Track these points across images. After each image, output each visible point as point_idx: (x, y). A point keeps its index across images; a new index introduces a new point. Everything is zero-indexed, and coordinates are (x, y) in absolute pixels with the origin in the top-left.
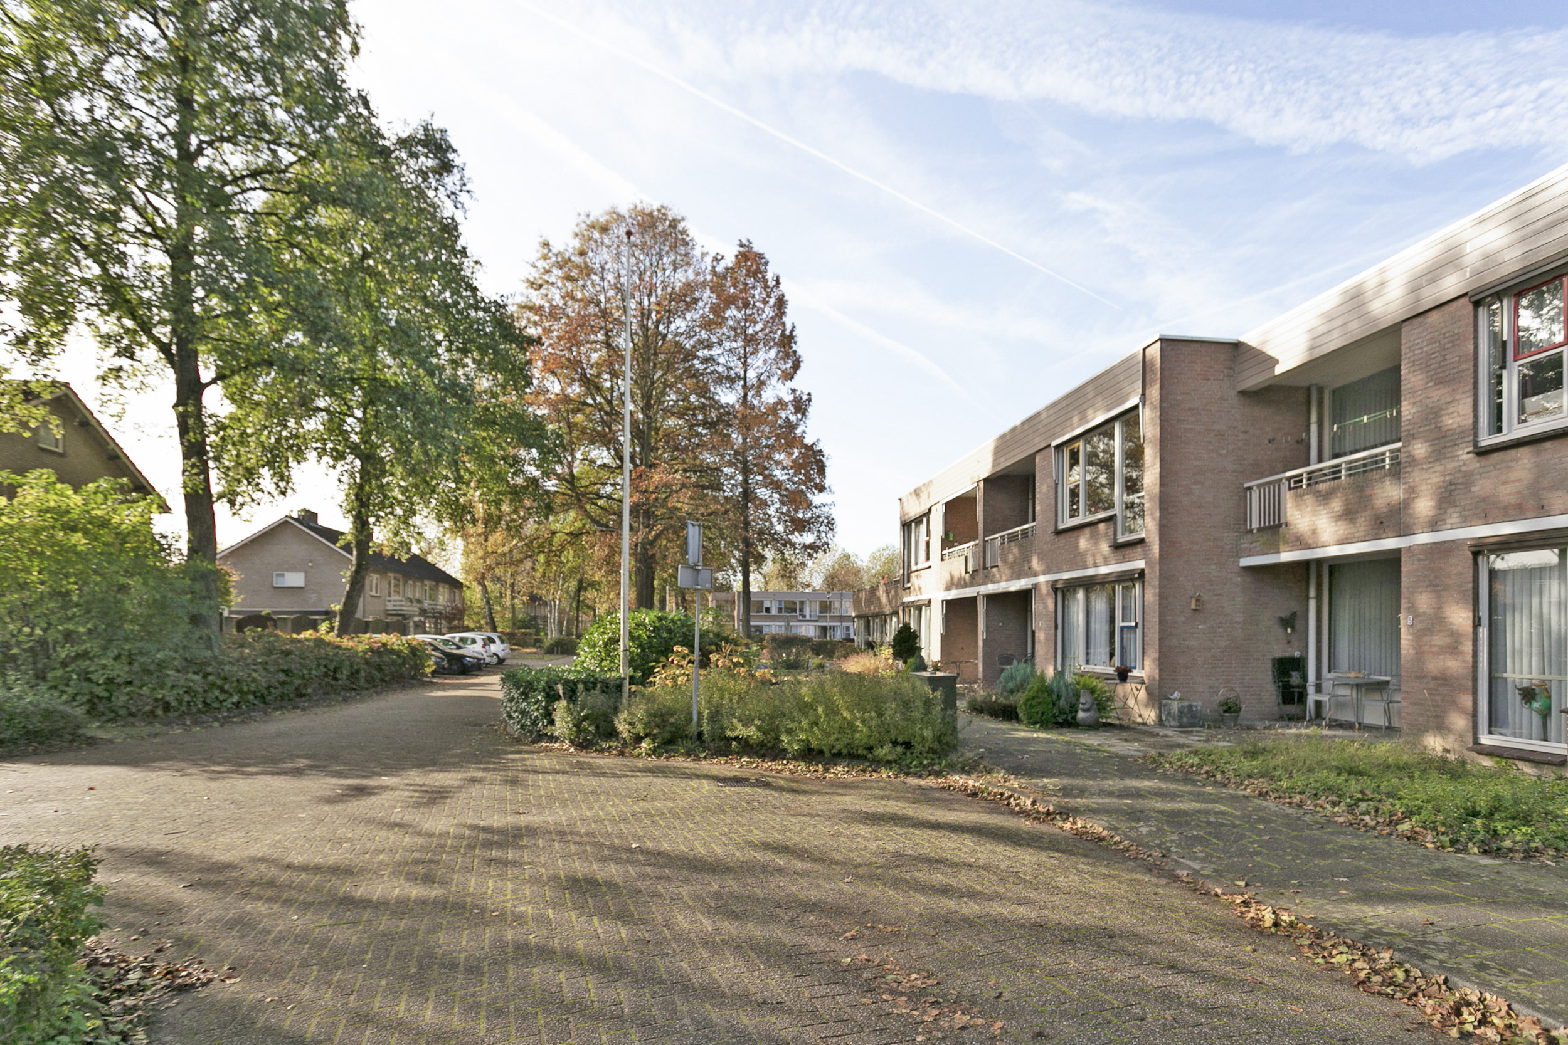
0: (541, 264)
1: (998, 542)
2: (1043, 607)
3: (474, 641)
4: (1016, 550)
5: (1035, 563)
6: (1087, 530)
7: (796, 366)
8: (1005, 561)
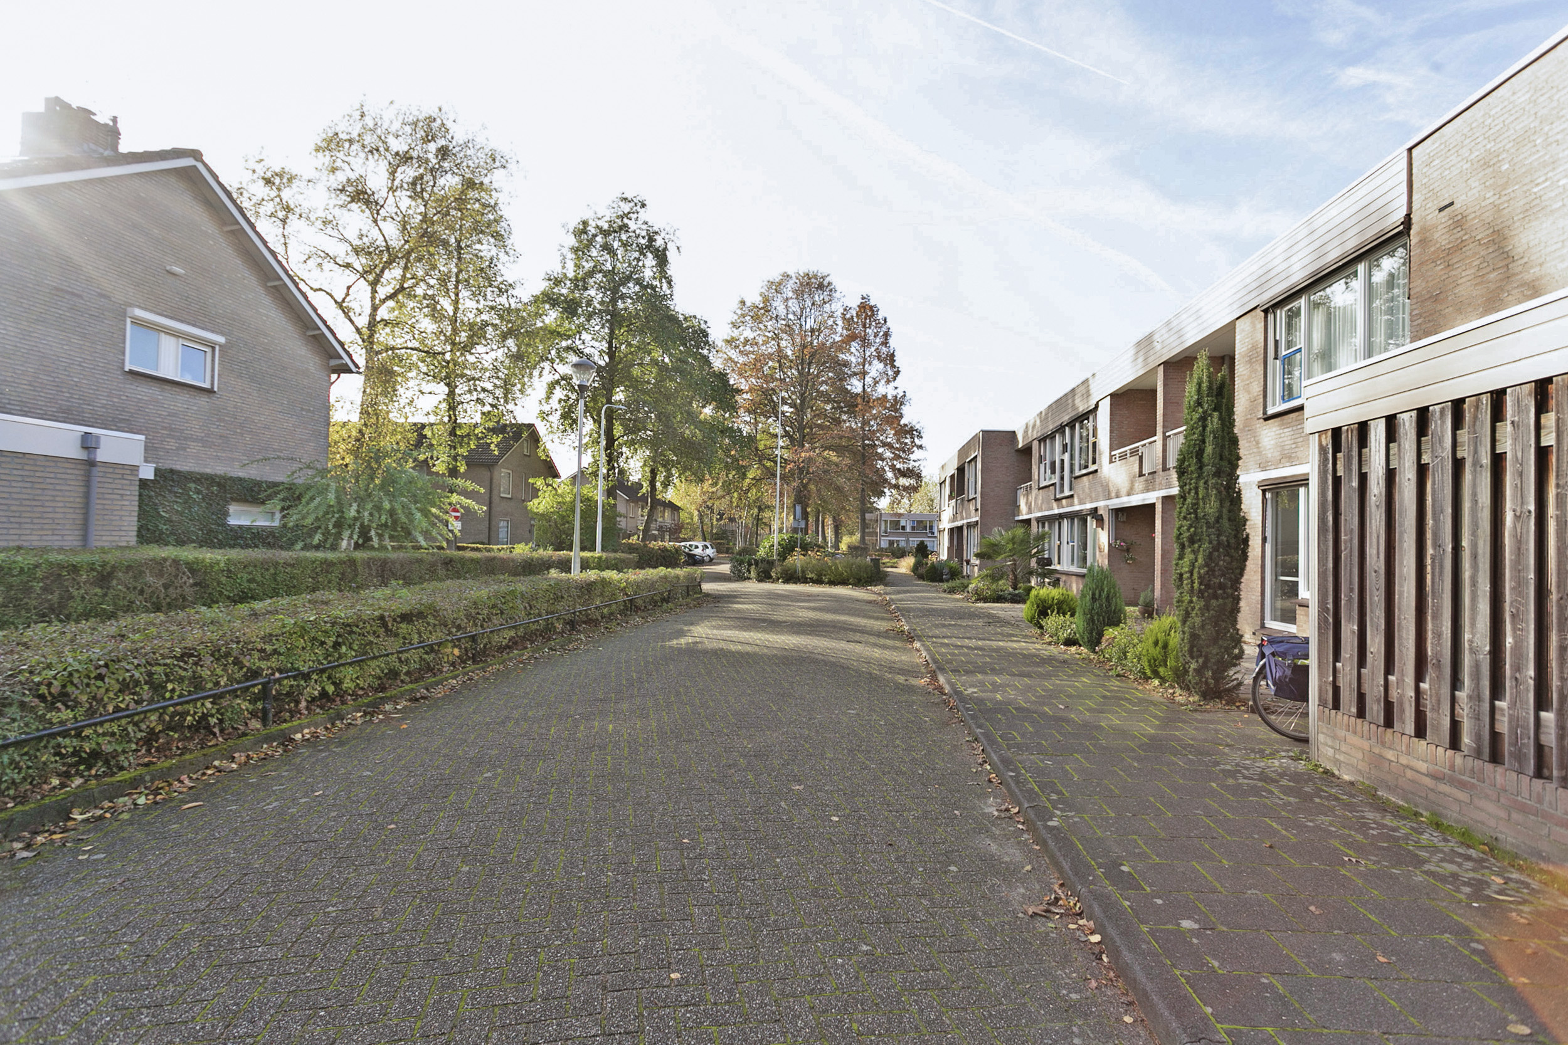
0: (739, 312)
1: (959, 500)
3: (697, 547)
7: (897, 373)
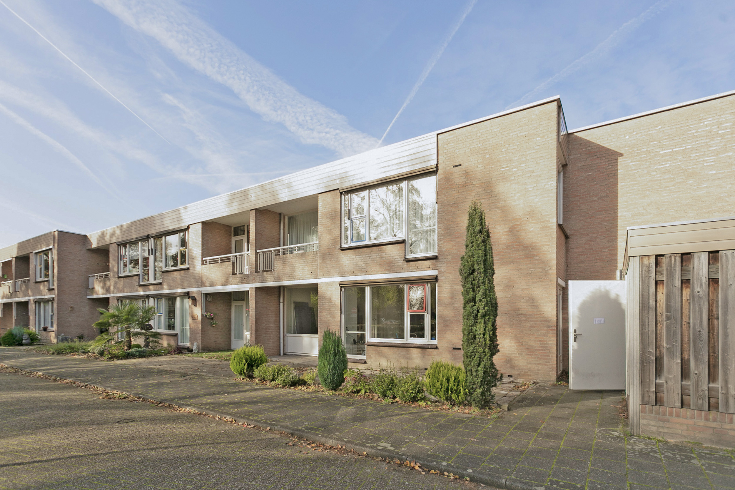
1: (19, 282)
2: (32, 307)
4: (24, 286)
5: (30, 292)
6: (42, 283)
8: (21, 290)
